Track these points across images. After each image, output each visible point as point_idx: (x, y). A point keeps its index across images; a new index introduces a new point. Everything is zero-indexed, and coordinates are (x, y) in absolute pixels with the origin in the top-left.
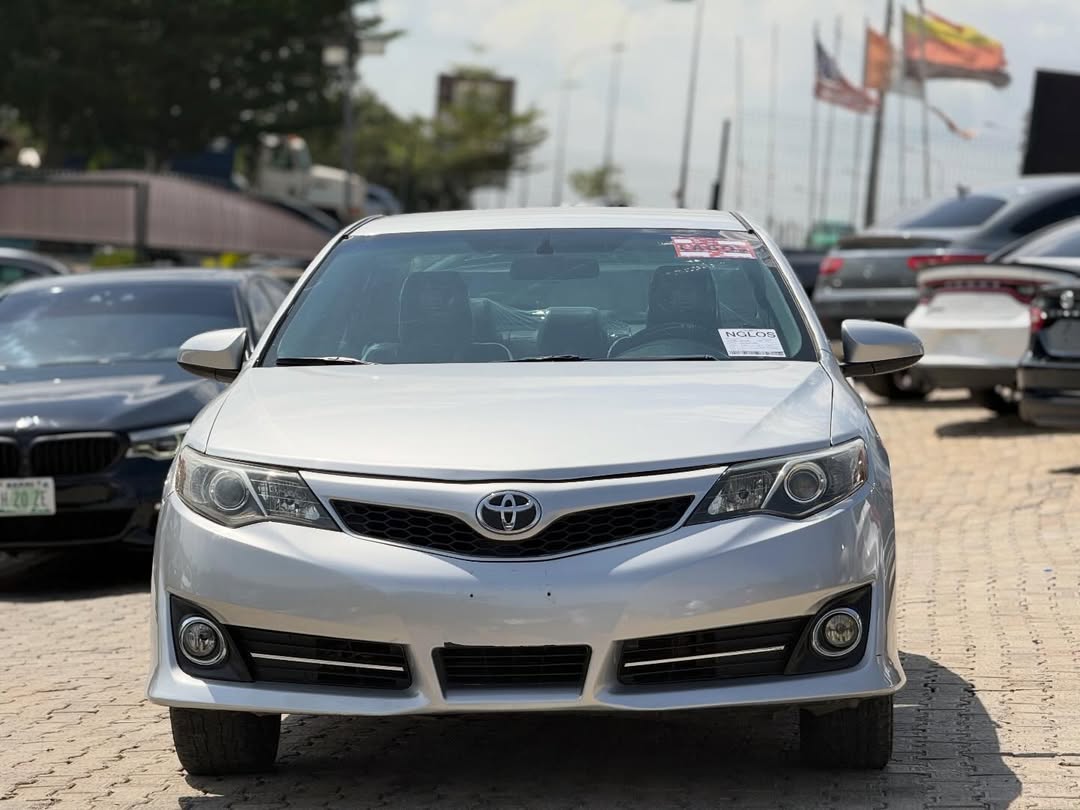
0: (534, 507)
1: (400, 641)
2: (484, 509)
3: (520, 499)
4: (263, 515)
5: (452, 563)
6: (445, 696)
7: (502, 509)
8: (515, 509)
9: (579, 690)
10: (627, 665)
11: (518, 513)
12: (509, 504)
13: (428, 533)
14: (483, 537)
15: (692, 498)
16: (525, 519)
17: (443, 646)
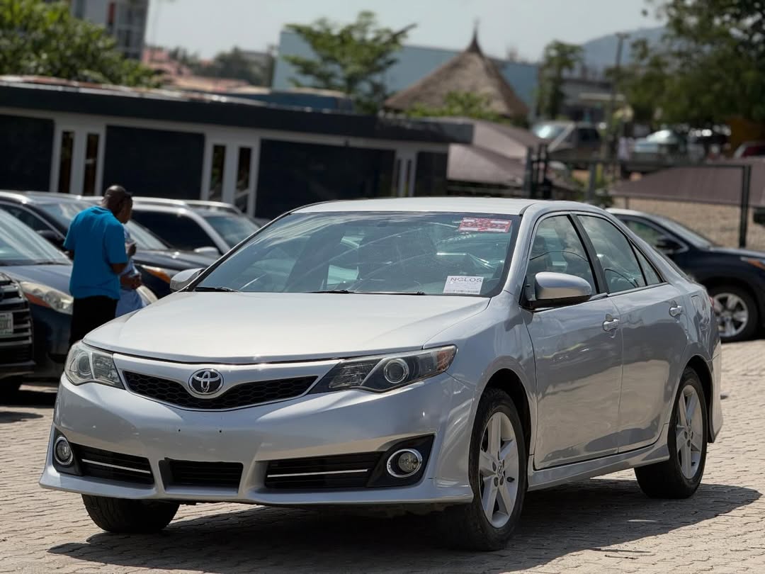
0: (220, 379)
1: (143, 456)
2: (193, 379)
3: (213, 375)
4: (92, 378)
5: (173, 411)
6: (165, 488)
7: (202, 380)
8: (209, 380)
9: (236, 489)
10: (269, 476)
11: (210, 382)
12: (206, 377)
13: (166, 392)
14: (191, 396)
15: (316, 377)
16: (214, 386)
17: (164, 459)
